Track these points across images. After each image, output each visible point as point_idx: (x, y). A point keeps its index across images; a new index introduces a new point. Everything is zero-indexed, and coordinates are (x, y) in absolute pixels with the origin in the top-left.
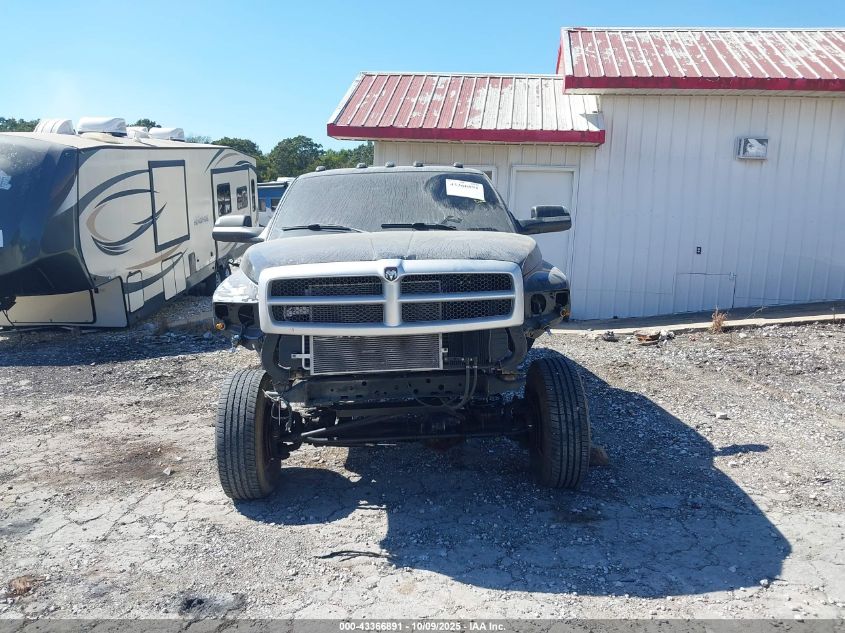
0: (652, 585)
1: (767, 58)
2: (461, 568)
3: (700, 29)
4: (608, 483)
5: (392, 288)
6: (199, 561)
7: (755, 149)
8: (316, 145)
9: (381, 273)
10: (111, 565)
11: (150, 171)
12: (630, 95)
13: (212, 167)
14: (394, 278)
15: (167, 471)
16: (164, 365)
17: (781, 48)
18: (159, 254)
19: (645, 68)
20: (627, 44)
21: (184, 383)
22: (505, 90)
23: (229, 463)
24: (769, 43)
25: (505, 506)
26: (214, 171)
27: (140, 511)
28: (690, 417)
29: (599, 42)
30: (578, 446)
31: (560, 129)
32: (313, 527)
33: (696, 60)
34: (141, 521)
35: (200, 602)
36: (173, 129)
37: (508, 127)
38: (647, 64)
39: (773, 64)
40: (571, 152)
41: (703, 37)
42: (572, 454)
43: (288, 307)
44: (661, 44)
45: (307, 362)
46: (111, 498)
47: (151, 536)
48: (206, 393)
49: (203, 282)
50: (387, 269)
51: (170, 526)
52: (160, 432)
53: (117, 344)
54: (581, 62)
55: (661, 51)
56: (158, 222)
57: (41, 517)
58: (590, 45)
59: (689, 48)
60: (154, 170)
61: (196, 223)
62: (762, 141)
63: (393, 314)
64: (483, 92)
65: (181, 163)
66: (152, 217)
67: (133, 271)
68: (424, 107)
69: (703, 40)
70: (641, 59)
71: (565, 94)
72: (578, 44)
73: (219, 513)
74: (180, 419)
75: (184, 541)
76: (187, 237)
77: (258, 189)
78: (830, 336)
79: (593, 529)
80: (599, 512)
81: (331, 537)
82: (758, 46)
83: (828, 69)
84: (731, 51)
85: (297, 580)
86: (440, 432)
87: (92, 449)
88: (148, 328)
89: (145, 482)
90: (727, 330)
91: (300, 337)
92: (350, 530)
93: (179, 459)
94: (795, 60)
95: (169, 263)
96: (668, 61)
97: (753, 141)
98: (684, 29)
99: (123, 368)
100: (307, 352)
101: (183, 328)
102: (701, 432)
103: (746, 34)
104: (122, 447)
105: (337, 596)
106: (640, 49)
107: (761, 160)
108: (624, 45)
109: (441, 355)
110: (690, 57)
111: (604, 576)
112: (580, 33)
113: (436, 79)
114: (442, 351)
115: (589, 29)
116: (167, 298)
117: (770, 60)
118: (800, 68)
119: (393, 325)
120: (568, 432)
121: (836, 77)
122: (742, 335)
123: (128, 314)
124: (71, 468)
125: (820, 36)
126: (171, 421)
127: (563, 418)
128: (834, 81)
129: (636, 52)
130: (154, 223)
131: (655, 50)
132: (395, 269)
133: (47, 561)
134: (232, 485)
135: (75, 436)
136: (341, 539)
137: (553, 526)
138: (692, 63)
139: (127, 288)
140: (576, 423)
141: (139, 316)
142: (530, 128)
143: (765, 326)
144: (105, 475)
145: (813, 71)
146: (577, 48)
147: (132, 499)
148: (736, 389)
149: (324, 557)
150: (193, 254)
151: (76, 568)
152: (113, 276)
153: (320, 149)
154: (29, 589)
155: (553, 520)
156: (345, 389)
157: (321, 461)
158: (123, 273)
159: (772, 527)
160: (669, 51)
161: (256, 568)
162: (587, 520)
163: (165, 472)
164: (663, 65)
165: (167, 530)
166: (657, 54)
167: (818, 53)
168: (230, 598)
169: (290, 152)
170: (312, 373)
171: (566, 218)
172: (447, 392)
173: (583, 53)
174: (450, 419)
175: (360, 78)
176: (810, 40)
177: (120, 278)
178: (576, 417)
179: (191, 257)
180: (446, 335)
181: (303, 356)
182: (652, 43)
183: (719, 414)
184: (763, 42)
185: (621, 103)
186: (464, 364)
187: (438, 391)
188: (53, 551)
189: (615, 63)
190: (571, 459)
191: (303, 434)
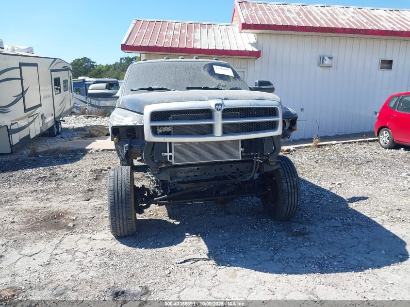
0: (351, 263)
1: (331, 18)
2: (255, 262)
3: (299, 4)
4: (304, 217)
5: (218, 115)
6: (111, 271)
7: (327, 62)
8: (93, 62)
9: (213, 107)
10: (59, 277)
11: (20, 68)
12: (271, 34)
13: (51, 68)
14: (220, 110)
15: (71, 225)
16: (43, 171)
17: (336, 14)
18: (27, 114)
19: (278, 21)
20: (268, 9)
21: (59, 179)
22: (209, 30)
23: (117, 216)
24: (331, 12)
25: (260, 231)
26: (52, 71)
27: (63, 247)
28: (325, 185)
29: (254, 8)
30: (296, 198)
31: (239, 50)
32: (167, 249)
33: (300, 18)
34: (66, 252)
35: (123, 292)
36: (28, 47)
37: (214, 48)
38: (279, 19)
39: (335, 21)
40: (243, 61)
41: (301, 8)
42: (293, 202)
43: (160, 127)
44: (283, 10)
45: (171, 157)
46: (42, 241)
47: (76, 260)
48: (73, 184)
49: (48, 130)
50: (216, 105)
51: (86, 253)
52: (56, 204)
53: (9, 161)
54: (248, 17)
55: (284, 14)
56: (25, 96)
57: (3, 254)
58: (250, 9)
59: (296, 13)
60: (23, 68)
61: (44, 98)
62: (330, 58)
63: (218, 130)
64: (198, 30)
65: (36, 65)
66: (22, 93)
67: (13, 122)
68: (170, 37)
69: (301, 9)
70: (275, 16)
71: (240, 32)
72: (244, 8)
73: (110, 245)
74: (65, 198)
75: (97, 261)
76: (40, 105)
77: (73, 83)
78: (365, 148)
79: (309, 239)
80: (307, 231)
81: (179, 252)
82: (326, 13)
83: (359, 25)
84: (315, 15)
85: (172, 275)
86: (223, 195)
87: (20, 216)
88: (23, 153)
89: (60, 231)
90: (319, 146)
91: (166, 143)
92: (188, 248)
93: (74, 218)
94: (344, 20)
95: (32, 119)
96: (288, 18)
97: (326, 58)
98: (292, 4)
99: (18, 174)
100: (170, 151)
101: (46, 153)
102: (333, 191)
103: (319, 7)
104: (37, 214)
105: (198, 282)
106: (274, 12)
107: (330, 67)
108: (266, 10)
109: (240, 151)
110: (297, 17)
111: (326, 260)
112: (244, 3)
113: (174, 24)
114: (241, 149)
115: (248, 1)
116: (31, 138)
117: (333, 20)
118: (347, 23)
119: (218, 136)
120: (291, 191)
121: (363, 28)
122: (327, 148)
123: (11, 146)
124: (11, 226)
125: (352, 10)
126: (60, 199)
127: (289, 184)
128: (362, 30)
129: (272, 13)
130: (23, 97)
131: (281, 13)
132: (221, 105)
133: (17, 278)
134: (118, 228)
135: (6, 210)
136: (185, 253)
137: (290, 239)
138: (299, 19)
139: (10, 132)
140: (296, 187)
141: (17, 147)
142: (225, 49)
143: (336, 144)
144: (34, 229)
145: (353, 25)
146: (244, 10)
147: (56, 241)
148: (337, 172)
149: (181, 263)
150: (43, 114)
151: (38, 280)
152: (3, 125)
153: (95, 64)
154: (14, 295)
155: (288, 236)
156: (188, 172)
157: (155, 215)
158: (8, 123)
159: (388, 232)
160: (288, 14)
161: (146, 272)
162: (304, 234)
163: (69, 225)
164: (286, 20)
165: (85, 256)
166: (282, 15)
167: (353, 17)
168: (139, 289)
169: (80, 66)
170: (174, 164)
171: (271, 87)
172: (241, 172)
173: (247, 12)
174: (229, 188)
175: (134, 22)
176: (348, 11)
177: (7, 126)
178: (295, 183)
179: (42, 116)
180: (243, 141)
181: (168, 154)
182: (279, 9)
183: (337, 183)
184: (328, 11)
185: (267, 38)
186: (253, 156)
187: (236, 171)
188: (20, 272)
189: (264, 18)
190: (293, 205)
191: (155, 199)
